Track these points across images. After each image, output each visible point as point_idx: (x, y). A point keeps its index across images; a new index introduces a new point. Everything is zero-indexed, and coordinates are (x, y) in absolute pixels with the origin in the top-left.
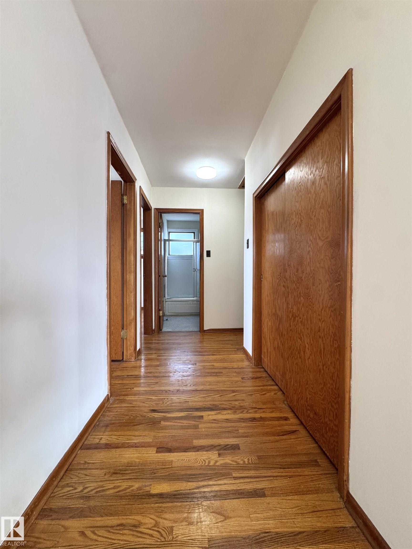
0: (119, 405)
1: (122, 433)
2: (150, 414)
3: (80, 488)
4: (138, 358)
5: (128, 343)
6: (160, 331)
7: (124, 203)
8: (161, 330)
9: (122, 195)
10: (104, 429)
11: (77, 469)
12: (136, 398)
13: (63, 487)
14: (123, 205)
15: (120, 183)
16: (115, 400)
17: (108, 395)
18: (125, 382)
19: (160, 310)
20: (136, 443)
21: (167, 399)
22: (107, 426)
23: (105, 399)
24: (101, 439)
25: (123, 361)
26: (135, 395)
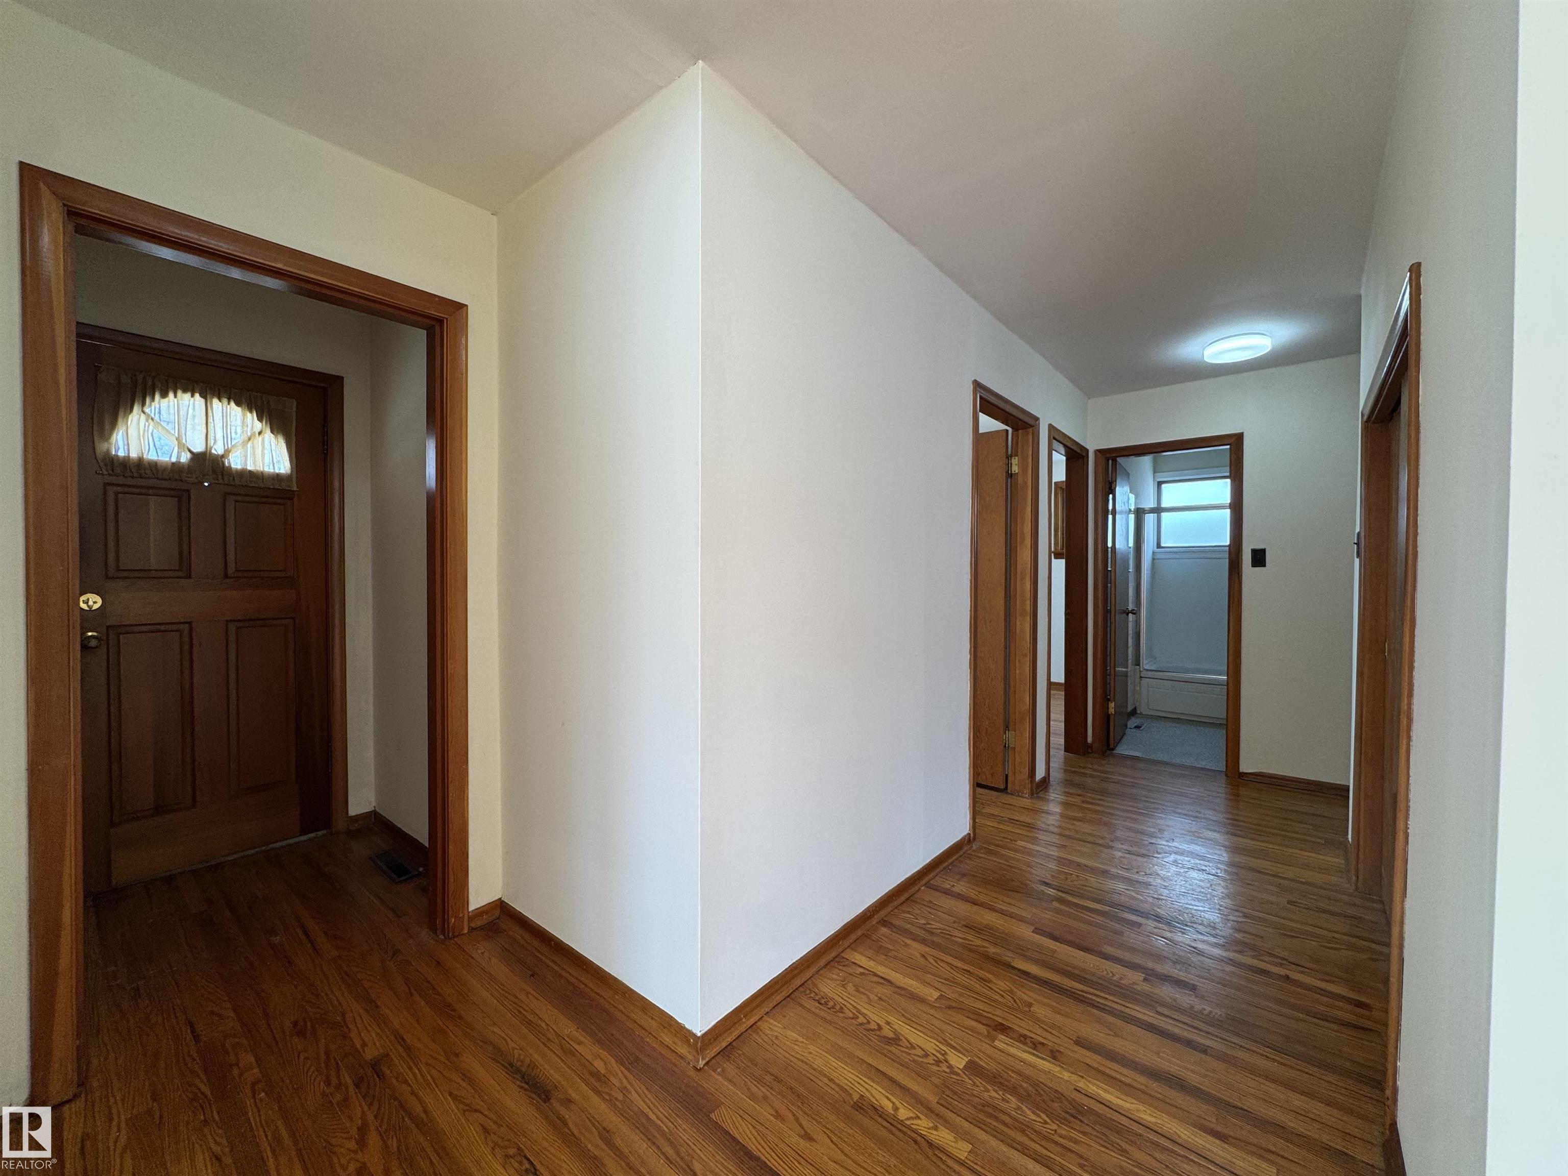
0: (985, 856)
1: (984, 891)
2: (1039, 886)
3: (923, 921)
4: (1039, 795)
5: (1018, 759)
6: (1109, 752)
7: (1011, 474)
8: (1113, 749)
9: (1007, 457)
10: (958, 877)
11: (920, 903)
12: (1018, 856)
13: (904, 912)
14: (1010, 475)
15: (1005, 434)
16: (981, 848)
17: (969, 834)
18: (1002, 827)
19: (1109, 700)
20: (1003, 910)
21: (1077, 876)
22: (964, 875)
23: (964, 838)
24: (953, 886)
25: (1007, 793)
26: (1016, 851)
